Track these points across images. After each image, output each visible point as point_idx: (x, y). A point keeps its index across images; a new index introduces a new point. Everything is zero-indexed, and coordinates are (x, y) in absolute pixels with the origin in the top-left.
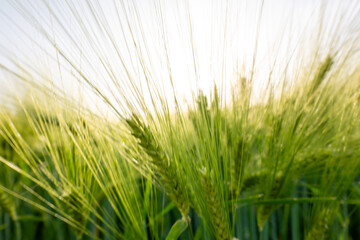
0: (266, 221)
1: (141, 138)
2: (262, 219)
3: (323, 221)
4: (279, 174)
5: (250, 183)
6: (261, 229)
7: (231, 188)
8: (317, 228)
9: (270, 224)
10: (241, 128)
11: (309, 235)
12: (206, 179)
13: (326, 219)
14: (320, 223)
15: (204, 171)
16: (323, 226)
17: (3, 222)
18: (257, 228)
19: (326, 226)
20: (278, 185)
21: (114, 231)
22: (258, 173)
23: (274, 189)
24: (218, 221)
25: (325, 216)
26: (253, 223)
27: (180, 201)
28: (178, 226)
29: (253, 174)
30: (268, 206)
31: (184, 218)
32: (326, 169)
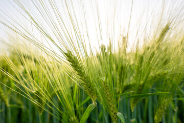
0: (135, 106)
1: (72, 62)
2: (133, 105)
3: (164, 105)
4: (142, 82)
5: (127, 88)
6: (133, 111)
7: (117, 91)
8: (161, 109)
9: (137, 108)
10: (122, 60)
11: (157, 113)
12: (104, 83)
13: (165, 104)
14: (162, 107)
15: (104, 79)
16: (164, 108)
17: (2, 108)
18: (131, 110)
19: (165, 108)
20: (141, 88)
21: (58, 109)
22: (131, 83)
23: (139, 90)
24: (111, 104)
25: (165, 103)
26: (129, 109)
27: (91, 94)
28: (90, 107)
29: (129, 84)
30: (136, 99)
31: (93, 103)
32: (165, 80)
